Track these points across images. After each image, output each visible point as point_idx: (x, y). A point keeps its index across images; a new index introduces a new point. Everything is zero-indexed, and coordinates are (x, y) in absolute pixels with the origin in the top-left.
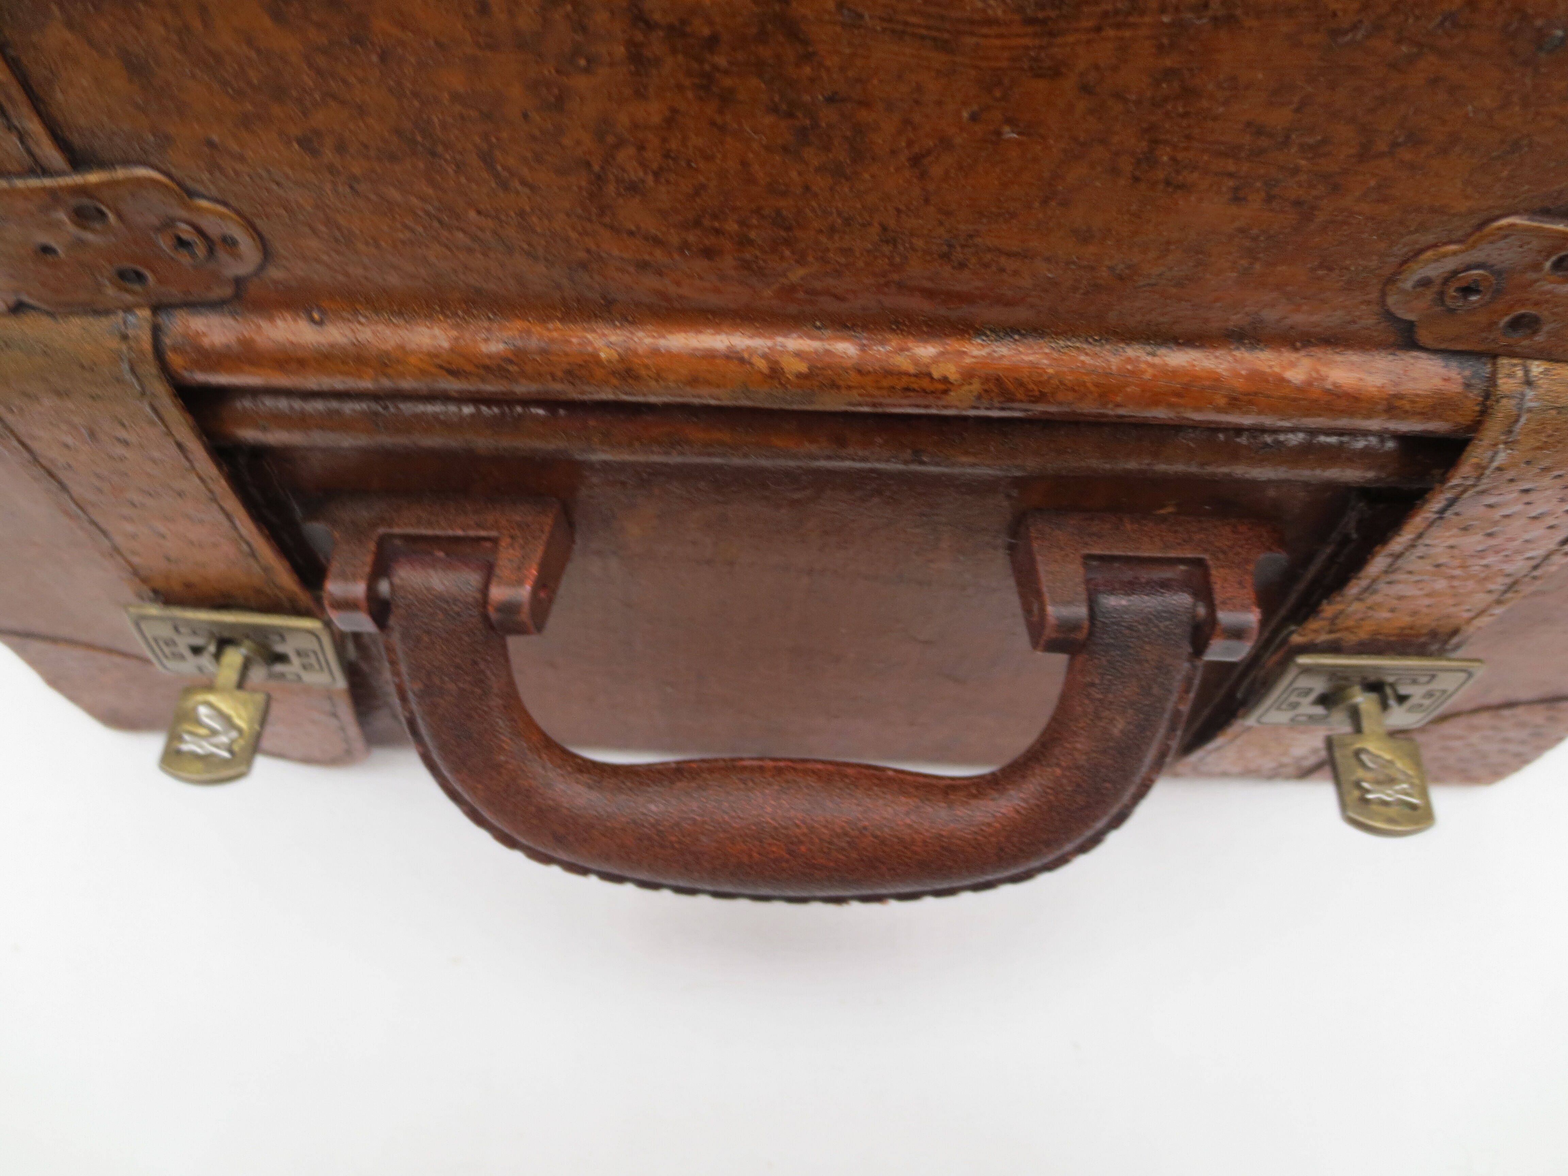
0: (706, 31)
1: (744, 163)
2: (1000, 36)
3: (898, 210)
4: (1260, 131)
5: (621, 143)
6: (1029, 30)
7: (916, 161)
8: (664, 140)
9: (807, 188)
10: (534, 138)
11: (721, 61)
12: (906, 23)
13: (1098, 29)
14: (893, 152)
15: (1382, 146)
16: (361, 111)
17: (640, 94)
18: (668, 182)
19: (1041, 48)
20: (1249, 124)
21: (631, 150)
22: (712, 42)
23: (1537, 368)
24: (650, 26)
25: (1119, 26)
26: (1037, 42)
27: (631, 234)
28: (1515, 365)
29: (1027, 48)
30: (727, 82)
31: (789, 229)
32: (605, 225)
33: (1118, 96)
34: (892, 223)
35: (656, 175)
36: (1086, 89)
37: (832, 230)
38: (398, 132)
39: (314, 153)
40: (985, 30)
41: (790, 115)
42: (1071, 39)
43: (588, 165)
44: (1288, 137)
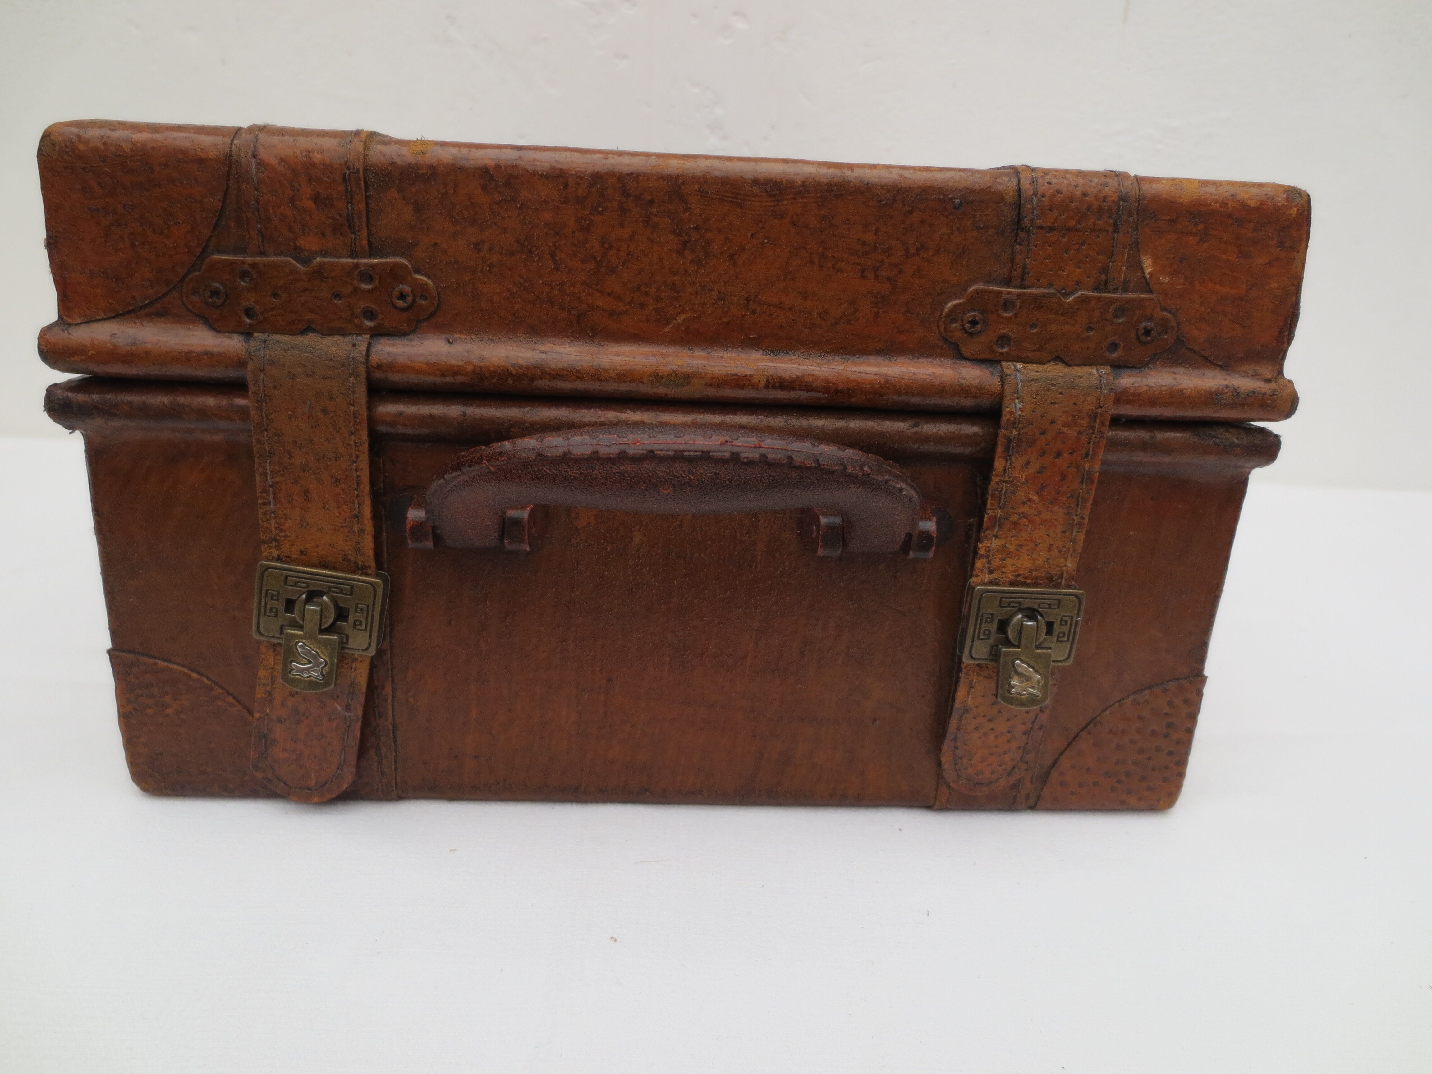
0: (649, 198)
1: (661, 259)
2: (759, 202)
3: (725, 282)
4: (864, 244)
5: (611, 247)
6: (770, 199)
7: (731, 257)
8: (629, 246)
9: (686, 271)
10: (574, 245)
11: (654, 210)
12: (724, 196)
13: (795, 199)
14: (722, 253)
15: (913, 251)
16: (505, 230)
17: (622, 225)
18: (628, 268)
19: (775, 206)
20: (859, 240)
21: (615, 251)
22: (651, 202)
23: (1019, 366)
24: (629, 195)
25: (802, 198)
26: (773, 204)
27: (609, 295)
28: (1009, 365)
29: (770, 206)
30: (656, 220)
31: (678, 292)
32: (597, 290)
33: (806, 227)
34: (723, 289)
35: (623, 264)
36: (794, 224)
37: (697, 293)
38: (518, 241)
39: (479, 251)
40: (753, 199)
41: (680, 235)
42: (785, 202)
43: (595, 258)
44: (875, 246)
